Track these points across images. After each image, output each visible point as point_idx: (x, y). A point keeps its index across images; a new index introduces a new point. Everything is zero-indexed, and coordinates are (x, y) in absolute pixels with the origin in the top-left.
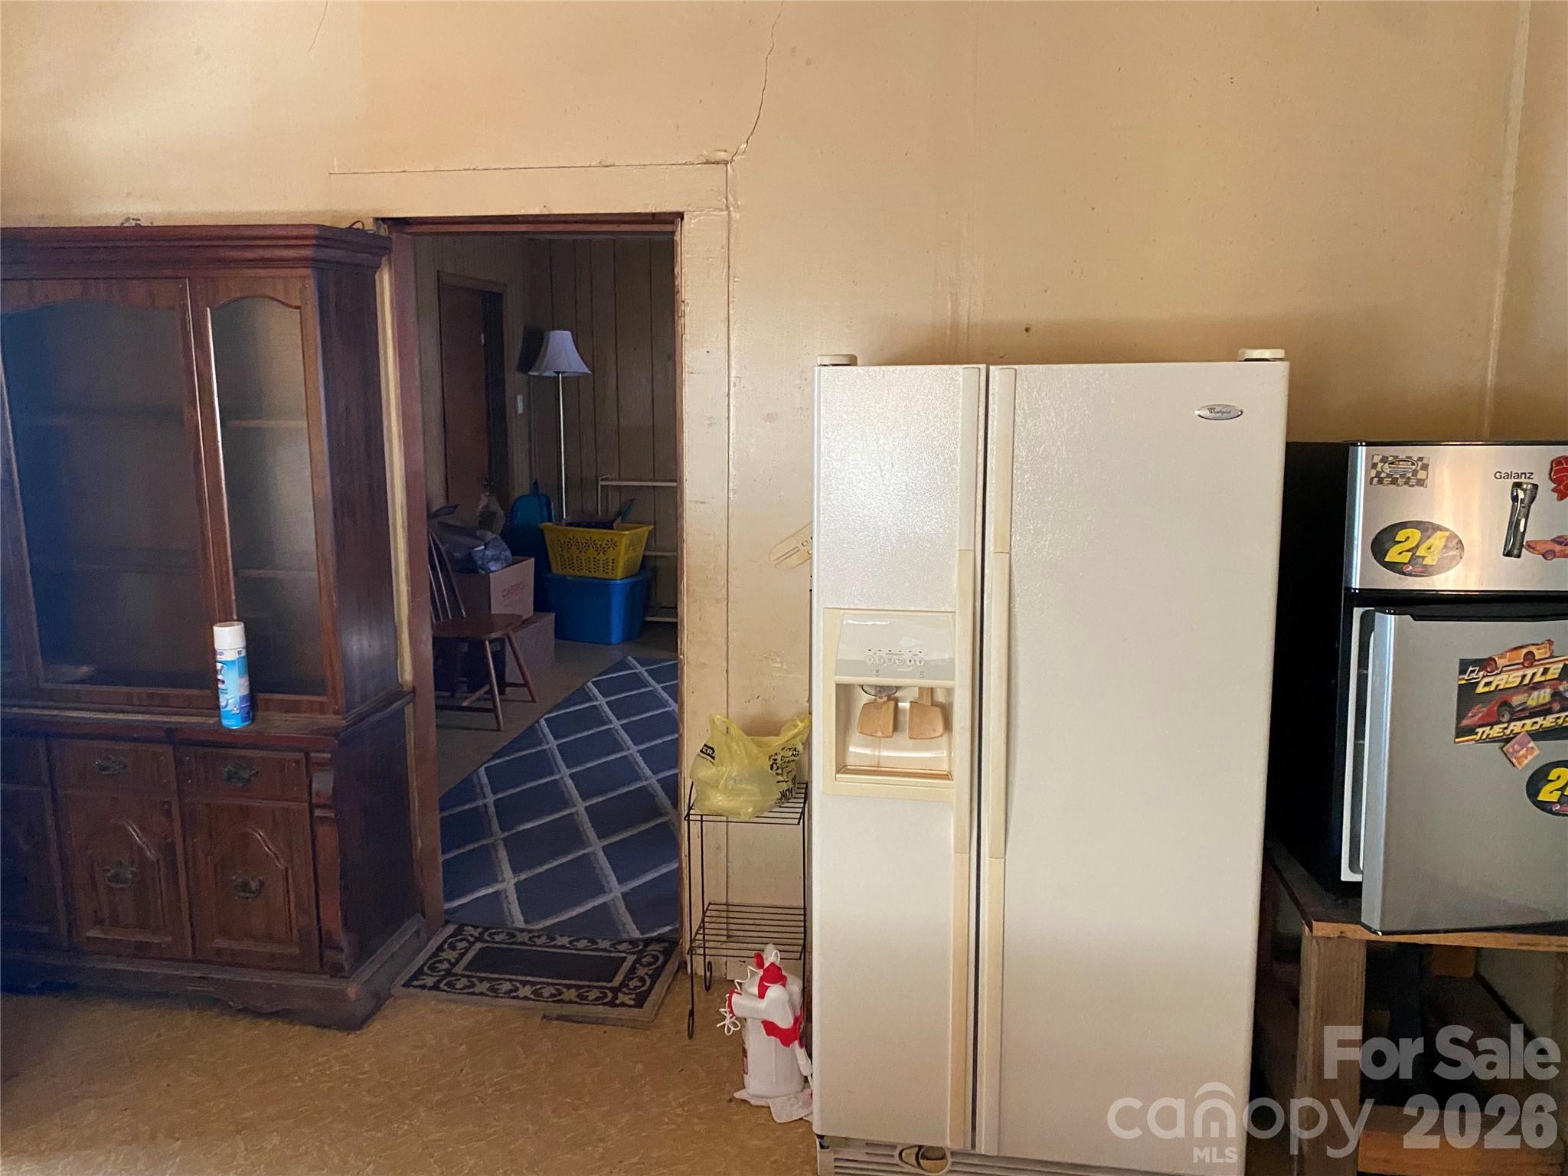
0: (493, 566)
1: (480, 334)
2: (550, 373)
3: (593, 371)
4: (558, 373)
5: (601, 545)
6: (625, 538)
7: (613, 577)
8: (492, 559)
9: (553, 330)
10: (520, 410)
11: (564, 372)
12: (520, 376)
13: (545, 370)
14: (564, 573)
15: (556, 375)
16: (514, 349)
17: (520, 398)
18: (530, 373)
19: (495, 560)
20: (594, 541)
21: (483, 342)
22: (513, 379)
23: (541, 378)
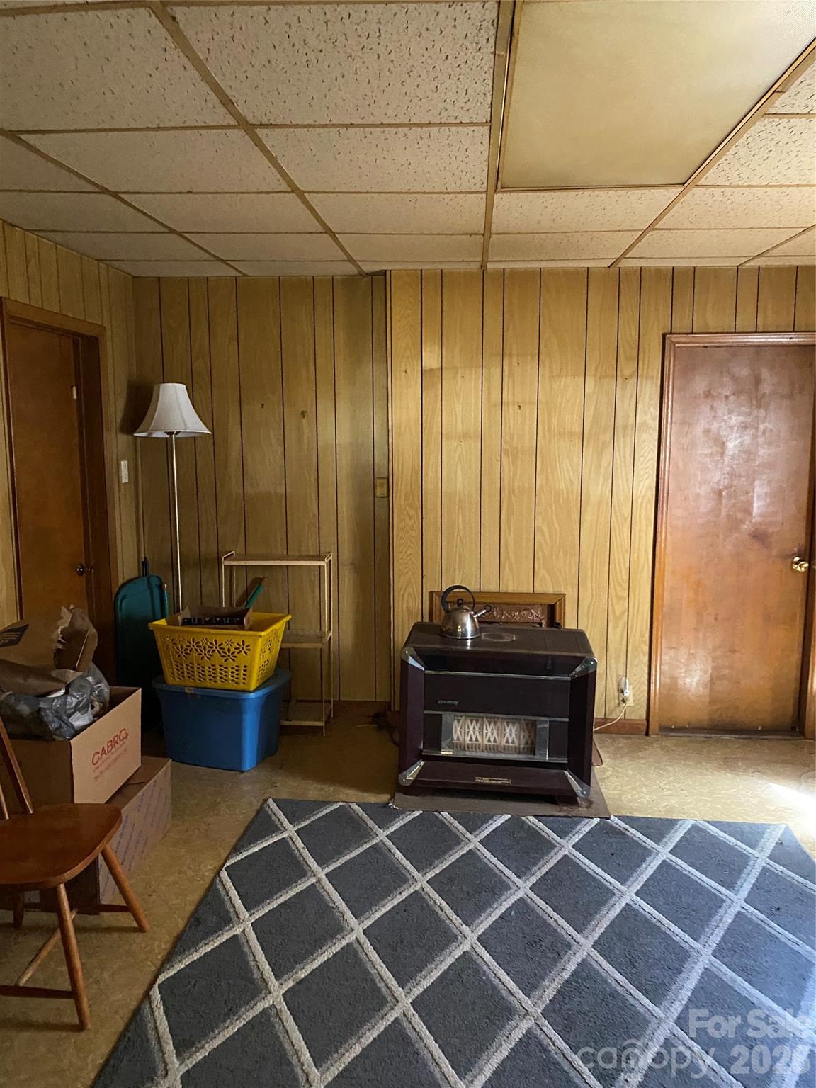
0: (78, 719)
1: (72, 387)
2: (159, 434)
3: (212, 430)
4: (171, 434)
5: (229, 650)
6: (260, 639)
7: (245, 687)
8: (77, 709)
9: (164, 383)
10: (125, 480)
11: (177, 433)
12: (123, 438)
13: (155, 430)
14: (182, 683)
15: (168, 436)
16: (115, 405)
17: (124, 464)
18: (135, 435)
19: (80, 710)
20: (221, 644)
21: (75, 397)
22: (115, 442)
23: (149, 439)
